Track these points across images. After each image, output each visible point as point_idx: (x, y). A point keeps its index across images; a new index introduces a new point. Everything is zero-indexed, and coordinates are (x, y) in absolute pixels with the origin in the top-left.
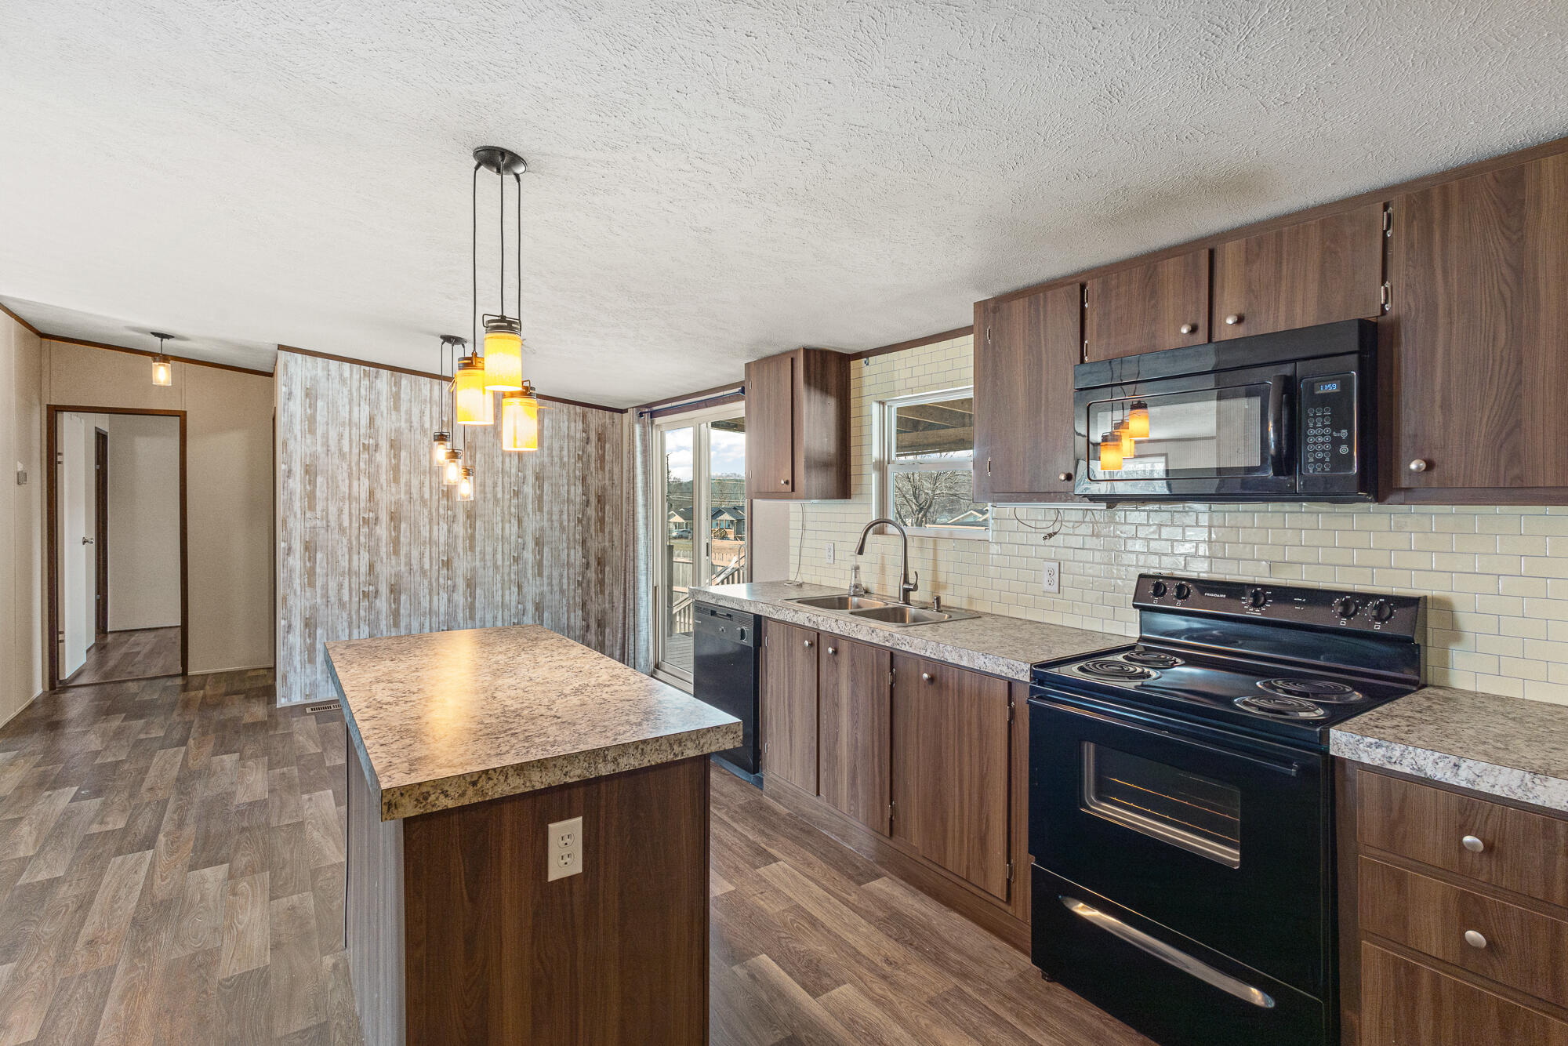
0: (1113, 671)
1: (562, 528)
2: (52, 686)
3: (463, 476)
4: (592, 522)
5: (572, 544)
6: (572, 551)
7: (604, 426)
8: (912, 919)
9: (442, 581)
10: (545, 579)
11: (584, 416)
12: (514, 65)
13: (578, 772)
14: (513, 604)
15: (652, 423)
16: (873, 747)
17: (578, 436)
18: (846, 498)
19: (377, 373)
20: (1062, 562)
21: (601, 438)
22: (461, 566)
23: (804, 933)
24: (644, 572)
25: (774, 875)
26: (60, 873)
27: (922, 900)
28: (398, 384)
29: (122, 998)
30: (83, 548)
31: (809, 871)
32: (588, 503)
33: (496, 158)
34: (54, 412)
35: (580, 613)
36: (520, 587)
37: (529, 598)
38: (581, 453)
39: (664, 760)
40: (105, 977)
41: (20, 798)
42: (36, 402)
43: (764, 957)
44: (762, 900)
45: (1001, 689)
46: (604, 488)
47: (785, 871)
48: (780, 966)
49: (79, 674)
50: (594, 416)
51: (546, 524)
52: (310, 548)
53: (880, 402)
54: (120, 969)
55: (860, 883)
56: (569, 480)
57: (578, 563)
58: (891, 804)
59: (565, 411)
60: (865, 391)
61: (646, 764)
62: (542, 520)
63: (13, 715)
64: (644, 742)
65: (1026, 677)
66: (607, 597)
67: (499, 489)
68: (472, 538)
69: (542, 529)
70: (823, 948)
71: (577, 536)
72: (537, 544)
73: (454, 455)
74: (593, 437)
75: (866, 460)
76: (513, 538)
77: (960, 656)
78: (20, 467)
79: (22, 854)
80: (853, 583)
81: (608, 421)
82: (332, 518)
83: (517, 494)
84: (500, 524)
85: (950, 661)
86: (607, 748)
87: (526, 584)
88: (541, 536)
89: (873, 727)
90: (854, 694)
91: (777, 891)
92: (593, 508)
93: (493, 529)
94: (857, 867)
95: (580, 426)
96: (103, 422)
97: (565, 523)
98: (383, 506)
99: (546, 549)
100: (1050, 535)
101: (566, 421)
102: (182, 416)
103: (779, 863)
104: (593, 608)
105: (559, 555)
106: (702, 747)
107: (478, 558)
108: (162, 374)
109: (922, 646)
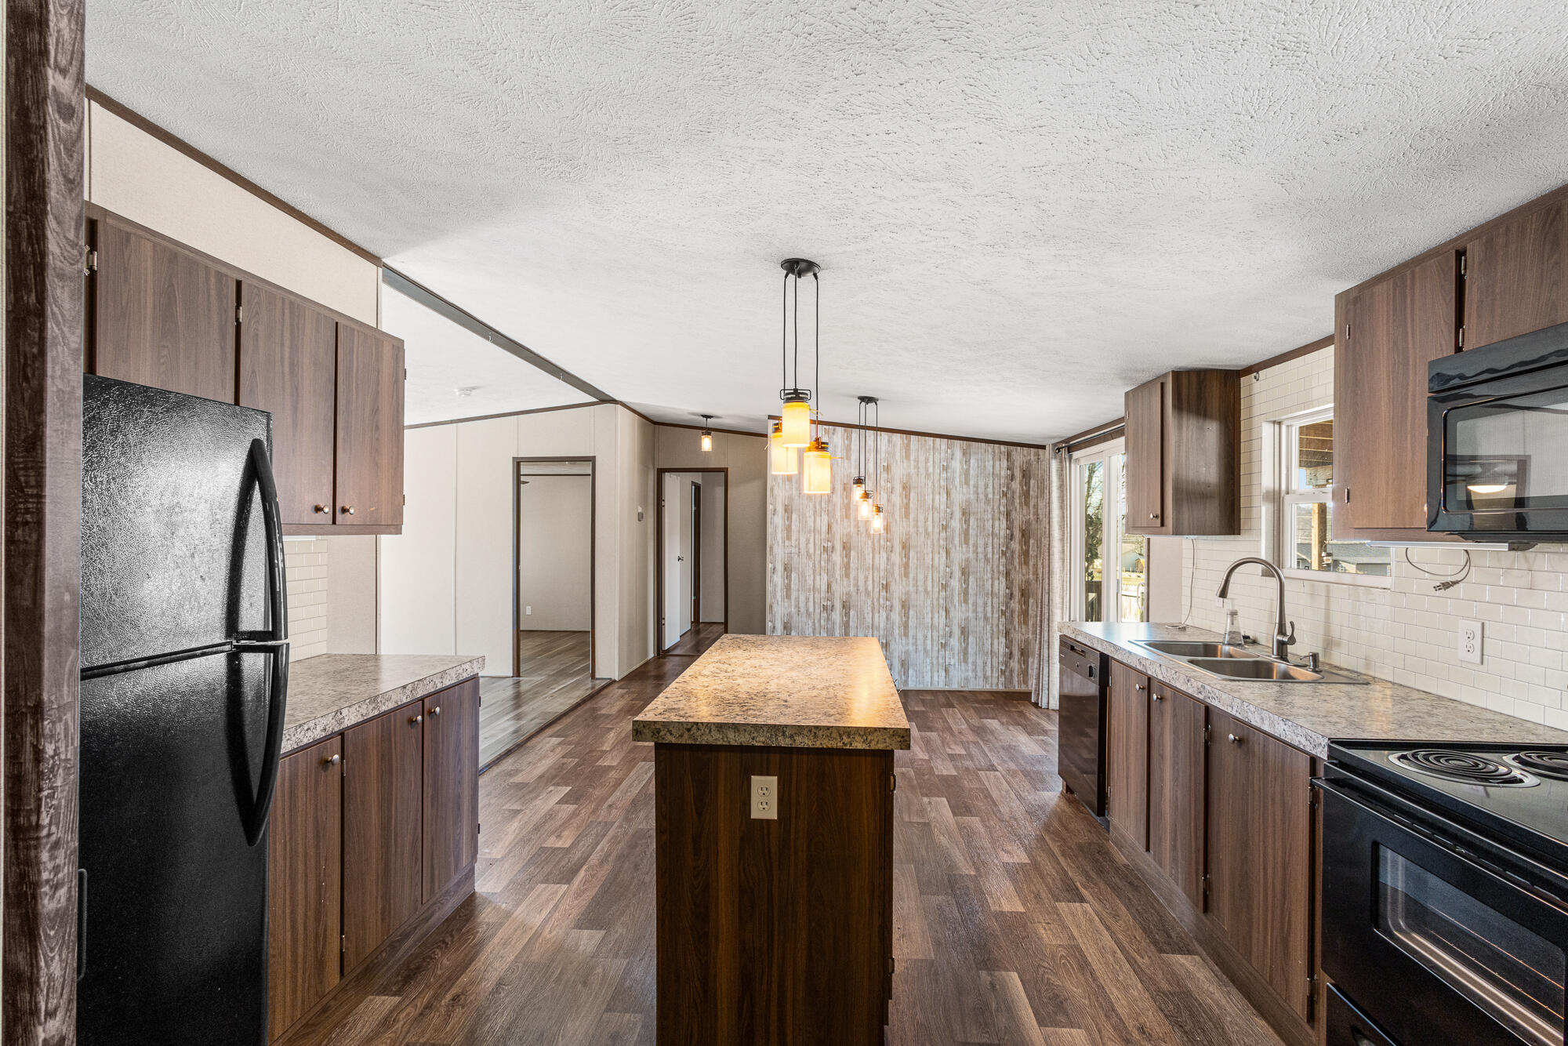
0: (1458, 768)
1: (987, 560)
2: (658, 654)
3: (874, 513)
4: (1016, 555)
5: (996, 575)
6: (996, 582)
7: (1029, 463)
8: (1200, 1004)
9: (881, 601)
10: (970, 606)
11: (1009, 455)
12: (761, 205)
13: (763, 739)
14: (941, 626)
15: (1070, 458)
16: (1190, 807)
17: (1003, 473)
18: (1234, 534)
19: (834, 430)
20: (1487, 624)
21: (1026, 475)
22: (898, 589)
23: (1068, 972)
24: (1060, 605)
25: (1072, 914)
26: (614, 764)
27: (1229, 993)
28: (849, 438)
29: (609, 841)
30: (678, 563)
31: (1110, 921)
32: (1012, 537)
33: (797, 267)
34: (661, 472)
35: (1003, 640)
36: (947, 611)
37: (956, 622)
38: (1005, 490)
39: (835, 746)
40: (608, 825)
41: (617, 717)
42: (651, 466)
43: (1015, 975)
44: (1045, 929)
45: (1304, 765)
46: (1028, 523)
47: (1085, 912)
48: (1025, 988)
49: (675, 647)
50: (1019, 455)
51: (971, 556)
52: (787, 568)
53: (1274, 422)
54: (616, 824)
55: (1161, 951)
56: (993, 515)
57: (1001, 593)
58: (1205, 876)
59: (990, 450)
60: (1256, 411)
61: (818, 745)
62: (968, 552)
63: (635, 668)
64: (817, 727)
65: (1322, 754)
66: (1030, 627)
67: (930, 523)
68: (906, 566)
69: (968, 560)
70: (1078, 991)
71: (1001, 568)
72: (963, 573)
73: (866, 495)
74: (1018, 474)
75: (1256, 492)
76: (942, 567)
77: (1262, 719)
78: (640, 510)
79: (604, 748)
80: (1228, 630)
81: (1032, 458)
82: (802, 546)
83: (945, 528)
84: (930, 555)
85: (1253, 723)
86: (786, 726)
87: (953, 609)
88: (967, 566)
89: (1190, 787)
90: (1175, 747)
91: (1065, 927)
92: (1017, 541)
93: (924, 559)
94: (1169, 936)
95: (1005, 464)
96: (698, 478)
97: (990, 556)
98: (838, 537)
99: (971, 579)
100: (1446, 586)
101: (990, 462)
102: (725, 471)
103: (1085, 905)
104: (1017, 637)
105: (984, 585)
106: (870, 743)
107: (911, 583)
108: (707, 444)
109: (1229, 703)
